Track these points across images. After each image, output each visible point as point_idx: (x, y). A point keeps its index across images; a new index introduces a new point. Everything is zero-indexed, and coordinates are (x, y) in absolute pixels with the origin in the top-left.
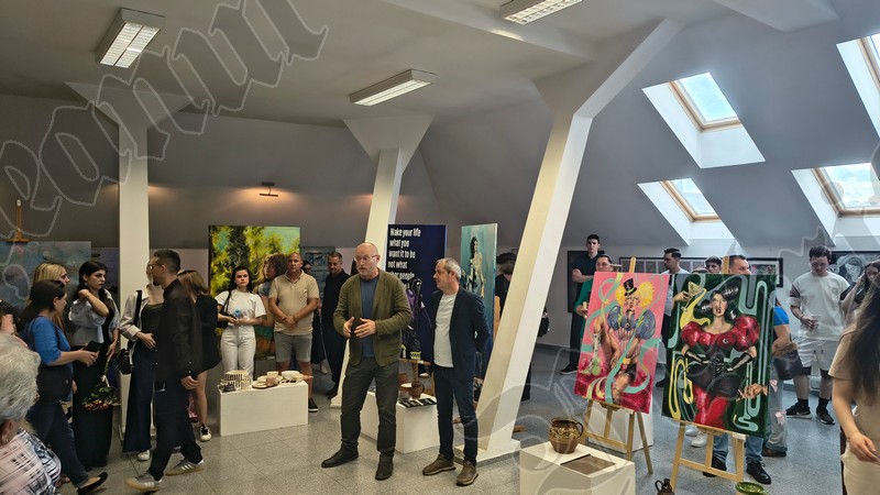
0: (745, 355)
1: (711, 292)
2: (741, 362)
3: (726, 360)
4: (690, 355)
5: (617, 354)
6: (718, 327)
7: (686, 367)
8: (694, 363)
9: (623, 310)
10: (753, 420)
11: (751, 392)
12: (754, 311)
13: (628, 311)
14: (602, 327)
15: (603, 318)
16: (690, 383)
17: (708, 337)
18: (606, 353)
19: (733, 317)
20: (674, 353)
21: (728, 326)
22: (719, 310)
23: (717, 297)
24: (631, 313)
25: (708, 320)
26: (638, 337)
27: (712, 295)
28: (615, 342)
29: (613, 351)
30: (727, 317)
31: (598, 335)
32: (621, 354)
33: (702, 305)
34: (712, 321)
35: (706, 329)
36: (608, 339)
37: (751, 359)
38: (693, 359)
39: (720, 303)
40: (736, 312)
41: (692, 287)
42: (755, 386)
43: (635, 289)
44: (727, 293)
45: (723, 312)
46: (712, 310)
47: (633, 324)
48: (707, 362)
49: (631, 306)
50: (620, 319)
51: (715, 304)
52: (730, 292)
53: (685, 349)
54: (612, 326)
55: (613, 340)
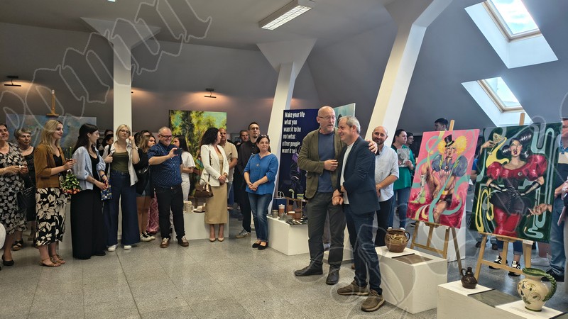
0: (534, 184)
1: (510, 139)
2: (532, 189)
3: (519, 188)
4: (493, 185)
5: (438, 188)
6: (515, 163)
8: (495, 191)
9: (444, 157)
10: (539, 230)
11: (539, 210)
12: (543, 151)
13: (447, 158)
14: (428, 170)
15: (428, 164)
16: (492, 206)
17: (507, 172)
18: (430, 188)
19: (527, 156)
21: (523, 163)
22: (516, 152)
23: (515, 142)
24: (449, 159)
25: (507, 160)
26: (453, 174)
27: (511, 142)
28: (437, 181)
29: (436, 186)
30: (522, 157)
31: (424, 176)
32: (441, 188)
33: (503, 149)
34: (510, 160)
35: (506, 167)
36: (432, 178)
37: (539, 186)
38: (495, 189)
39: (516, 147)
40: (530, 152)
41: (496, 137)
42: (542, 205)
43: (453, 142)
44: (522, 139)
45: (519, 153)
46: (510, 152)
47: (451, 166)
48: (505, 190)
49: (450, 154)
50: (441, 164)
51: (513, 148)
52: (525, 138)
53: (489, 182)
54: (435, 169)
55: (436, 179)
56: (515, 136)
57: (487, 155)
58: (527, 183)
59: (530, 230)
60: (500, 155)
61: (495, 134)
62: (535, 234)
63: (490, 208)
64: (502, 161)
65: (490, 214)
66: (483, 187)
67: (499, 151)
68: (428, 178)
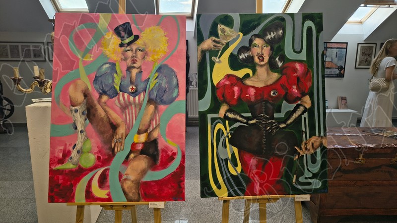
0: (298, 106)
1: (249, 36)
2: (295, 116)
3: (276, 115)
4: (231, 115)
5: (121, 131)
6: (262, 78)
7: (227, 132)
8: (237, 125)
9: (121, 68)
10: (315, 176)
11: (309, 146)
12: (303, 56)
13: (129, 69)
14: (86, 95)
15: (86, 82)
16: (236, 150)
17: (252, 91)
18: (101, 133)
19: (280, 64)
20: (210, 116)
21: (275, 76)
22: (261, 57)
23: (258, 41)
24: (134, 72)
25: (248, 71)
26: (150, 101)
27: (251, 41)
28: (115, 117)
29: (114, 127)
30: (272, 66)
31: (81, 108)
32: (128, 129)
33: (240, 52)
34: (254, 72)
35: (248, 82)
36: (101, 112)
37: (305, 110)
38: (236, 121)
39: (261, 49)
40: (283, 58)
41: (223, 31)
42: (313, 139)
43: (137, 37)
44: (269, 37)
45: (266, 59)
46: (252, 58)
47: (141, 86)
48: (254, 121)
49: (134, 62)
50: (117, 81)
51: (256, 51)
52: (272, 35)
53: (223, 110)
54: (104, 93)
55: (111, 112)
56: (257, 31)
57: (213, 64)
58: (286, 107)
59: (301, 179)
60: (235, 63)
61: (220, 27)
62: (310, 184)
63: (233, 155)
64: (240, 73)
65: (235, 165)
66: (213, 120)
67: (232, 56)
68: (90, 113)
